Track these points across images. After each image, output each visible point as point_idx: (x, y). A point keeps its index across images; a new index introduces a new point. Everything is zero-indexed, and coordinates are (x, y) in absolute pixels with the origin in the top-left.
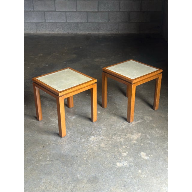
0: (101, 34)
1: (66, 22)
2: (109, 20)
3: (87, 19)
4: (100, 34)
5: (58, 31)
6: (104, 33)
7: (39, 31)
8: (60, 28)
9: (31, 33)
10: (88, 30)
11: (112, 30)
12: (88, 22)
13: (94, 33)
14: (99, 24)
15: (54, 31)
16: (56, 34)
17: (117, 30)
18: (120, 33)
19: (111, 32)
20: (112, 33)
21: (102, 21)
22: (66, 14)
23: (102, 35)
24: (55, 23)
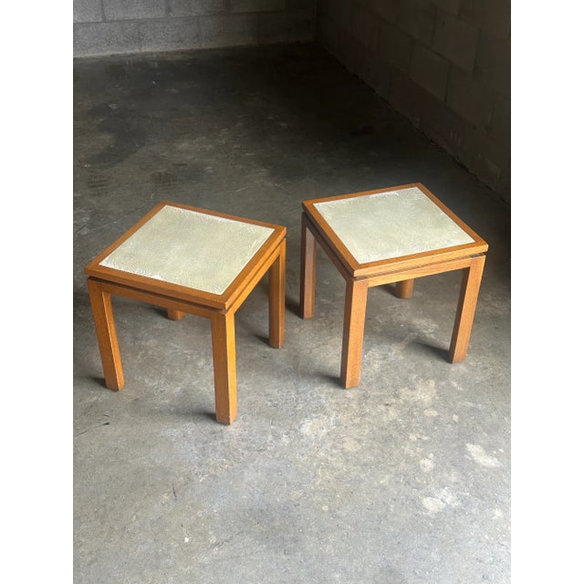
0: (152, 54)
2: (169, 10)
3: (103, 10)
4: (146, 53)
6: (158, 50)
10: (109, 45)
11: (181, 41)
12: (105, 20)
13: (129, 52)
14: (140, 23)
17: (195, 40)
18: (204, 46)
19: (178, 47)
20: (182, 48)
21: (149, 16)
23: (155, 56)
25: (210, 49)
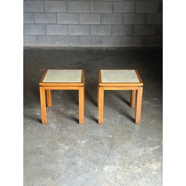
0: (104, 47)
1: (68, 35)
2: (112, 33)
3: (90, 32)
4: (102, 47)
5: (59, 44)
6: (107, 46)
7: (40, 44)
8: (61, 41)
9: (31, 46)
10: (90, 43)
11: (115, 44)
12: (90, 35)
13: (97, 46)
14: (101, 37)
15: (55, 44)
16: (57, 47)
17: (120, 44)
18: (123, 46)
19: (114, 45)
20: (115, 46)
21: (105, 35)
22: (68, 27)
23: (105, 48)
24: (57, 36)
25: (125, 47)
